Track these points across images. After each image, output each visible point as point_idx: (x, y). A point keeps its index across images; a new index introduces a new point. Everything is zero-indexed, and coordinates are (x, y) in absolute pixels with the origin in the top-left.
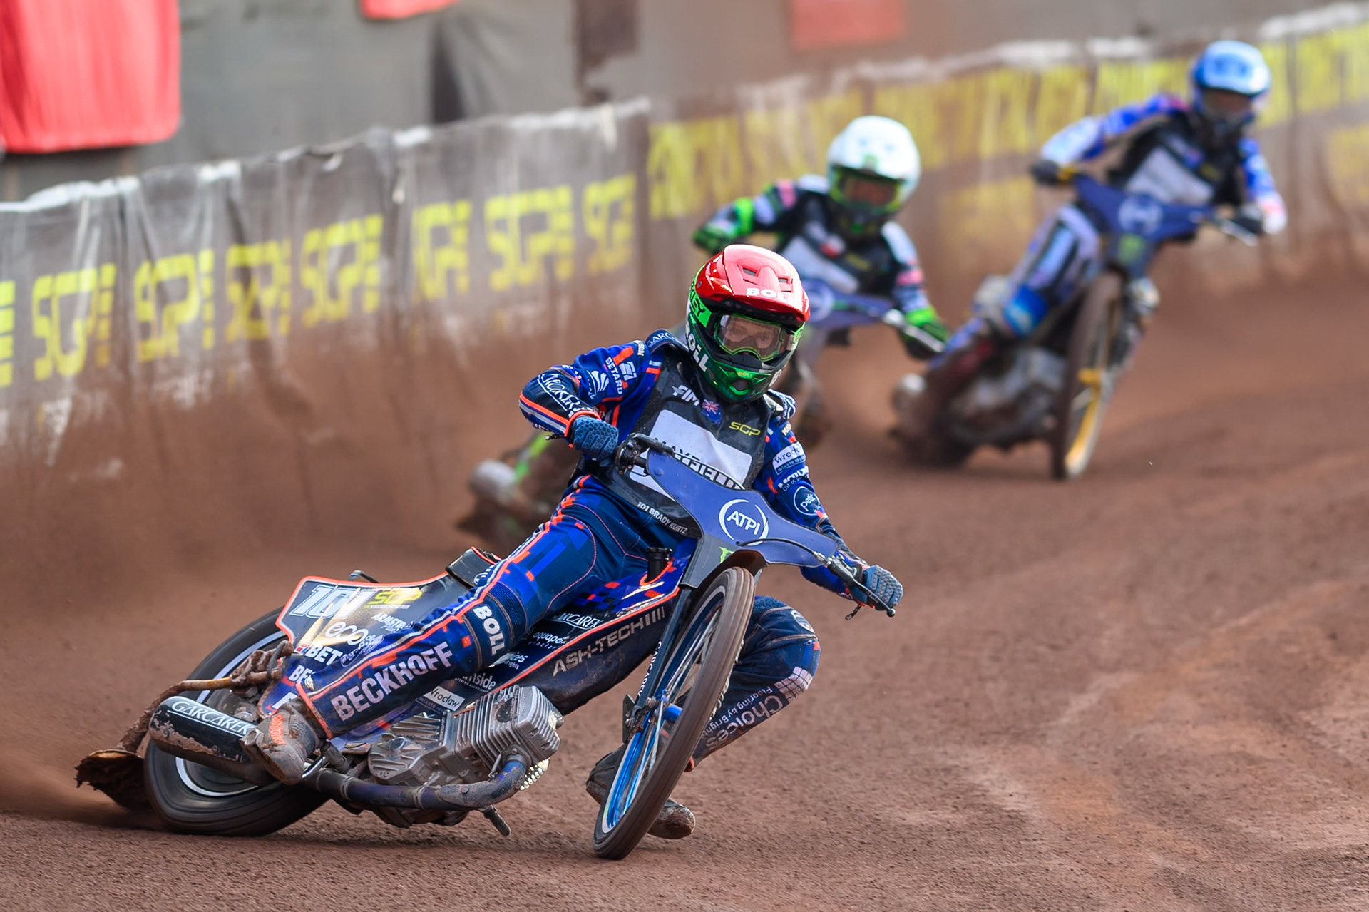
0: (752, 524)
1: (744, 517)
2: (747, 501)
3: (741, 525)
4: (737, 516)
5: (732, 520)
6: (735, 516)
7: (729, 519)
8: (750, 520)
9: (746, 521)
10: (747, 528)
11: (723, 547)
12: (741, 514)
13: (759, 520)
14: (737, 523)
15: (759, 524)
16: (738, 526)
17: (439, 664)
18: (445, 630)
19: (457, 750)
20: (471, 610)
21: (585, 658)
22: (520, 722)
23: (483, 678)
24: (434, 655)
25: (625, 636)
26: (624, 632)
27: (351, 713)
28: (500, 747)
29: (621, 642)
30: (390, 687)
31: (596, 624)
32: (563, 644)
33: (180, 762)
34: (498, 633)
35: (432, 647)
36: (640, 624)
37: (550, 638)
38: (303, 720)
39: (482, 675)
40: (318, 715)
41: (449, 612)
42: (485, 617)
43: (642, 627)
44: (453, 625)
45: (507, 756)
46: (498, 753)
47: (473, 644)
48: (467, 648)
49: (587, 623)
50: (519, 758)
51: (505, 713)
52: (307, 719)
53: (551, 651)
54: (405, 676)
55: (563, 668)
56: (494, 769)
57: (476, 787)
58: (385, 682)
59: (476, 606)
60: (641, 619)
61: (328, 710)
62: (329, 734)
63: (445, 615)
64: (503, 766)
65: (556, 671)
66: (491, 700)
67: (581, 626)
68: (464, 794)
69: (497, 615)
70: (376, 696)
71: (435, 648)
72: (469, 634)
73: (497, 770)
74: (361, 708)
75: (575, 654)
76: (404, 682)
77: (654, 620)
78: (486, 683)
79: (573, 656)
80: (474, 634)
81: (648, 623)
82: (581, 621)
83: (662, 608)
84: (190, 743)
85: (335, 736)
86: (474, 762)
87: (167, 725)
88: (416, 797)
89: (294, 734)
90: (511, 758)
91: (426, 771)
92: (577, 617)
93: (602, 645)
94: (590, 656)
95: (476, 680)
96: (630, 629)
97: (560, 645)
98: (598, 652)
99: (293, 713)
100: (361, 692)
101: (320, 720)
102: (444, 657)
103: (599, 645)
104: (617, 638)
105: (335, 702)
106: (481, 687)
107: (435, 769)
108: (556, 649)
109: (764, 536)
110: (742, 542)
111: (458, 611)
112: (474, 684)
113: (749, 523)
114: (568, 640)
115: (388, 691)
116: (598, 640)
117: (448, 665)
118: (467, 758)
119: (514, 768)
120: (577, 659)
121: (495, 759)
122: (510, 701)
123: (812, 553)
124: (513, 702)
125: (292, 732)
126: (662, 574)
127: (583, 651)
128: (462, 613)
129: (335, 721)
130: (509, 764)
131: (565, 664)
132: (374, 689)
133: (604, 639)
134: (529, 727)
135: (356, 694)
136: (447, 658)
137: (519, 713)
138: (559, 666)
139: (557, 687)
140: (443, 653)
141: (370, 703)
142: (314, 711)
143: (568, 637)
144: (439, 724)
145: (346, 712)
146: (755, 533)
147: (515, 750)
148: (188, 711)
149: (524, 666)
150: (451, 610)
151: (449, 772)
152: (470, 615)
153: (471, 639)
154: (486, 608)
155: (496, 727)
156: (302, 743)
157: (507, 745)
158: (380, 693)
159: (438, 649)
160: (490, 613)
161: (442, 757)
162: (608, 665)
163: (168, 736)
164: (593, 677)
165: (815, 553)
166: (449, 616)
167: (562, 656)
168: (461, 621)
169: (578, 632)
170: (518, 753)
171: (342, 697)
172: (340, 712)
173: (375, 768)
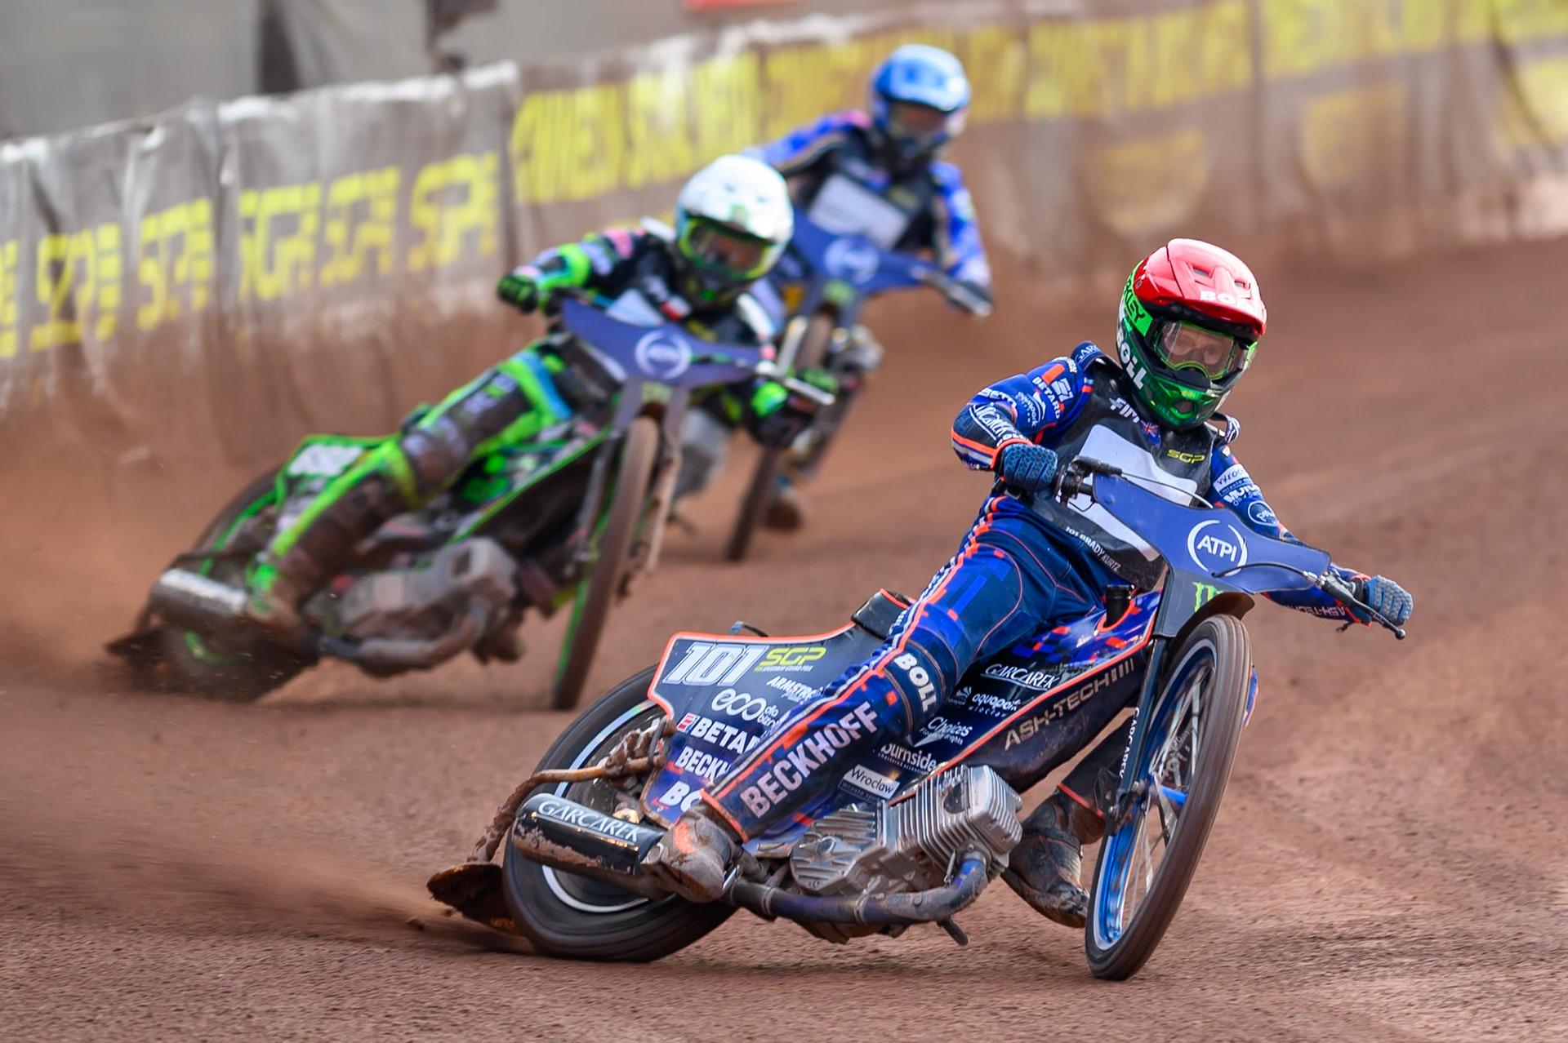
0: (1227, 548)
1: (1217, 542)
2: (1217, 522)
3: (1215, 552)
4: (1209, 542)
5: (1203, 547)
6: (1205, 542)
7: (1199, 547)
8: (1224, 544)
9: (1220, 546)
10: (1222, 555)
11: (1198, 582)
12: (1213, 539)
13: (1234, 542)
14: (1210, 550)
15: (1235, 548)
16: (1212, 554)
17: (863, 730)
18: (864, 688)
19: (900, 849)
20: (892, 661)
21: (1042, 726)
22: (975, 811)
23: (919, 757)
24: (856, 719)
25: (1088, 696)
26: (1086, 692)
27: (767, 807)
28: (954, 846)
29: (1083, 704)
30: (807, 767)
31: (1050, 682)
32: (1013, 712)
33: (548, 872)
34: (927, 684)
35: (851, 709)
36: (1106, 681)
37: (995, 702)
38: (711, 824)
39: (918, 754)
40: (728, 815)
41: (866, 668)
42: (909, 667)
43: (1107, 684)
44: (873, 681)
45: (963, 854)
46: (951, 852)
47: (900, 700)
48: (893, 706)
49: (1038, 682)
50: (977, 855)
51: (955, 799)
52: (716, 822)
53: (1000, 719)
54: (824, 752)
55: (1017, 740)
56: (949, 871)
57: (930, 896)
58: (801, 763)
59: (897, 656)
60: (1107, 675)
61: (737, 805)
62: (745, 837)
63: (862, 671)
64: (958, 867)
65: (1008, 744)
66: (935, 785)
67: (1032, 684)
68: (917, 906)
69: (923, 663)
70: (793, 781)
71: (856, 711)
72: (893, 688)
73: (953, 873)
74: (777, 799)
75: (1030, 722)
76: (823, 759)
77: (1121, 675)
78: (925, 763)
79: (1028, 725)
80: (899, 689)
81: (1115, 678)
82: (1033, 679)
83: (1131, 660)
84: (567, 853)
85: (751, 837)
86: (921, 862)
87: (535, 832)
88: (858, 912)
89: (704, 841)
90: (968, 856)
91: (864, 877)
92: (1023, 673)
93: (1061, 709)
94: (1047, 722)
95: (912, 760)
96: (1093, 687)
97: (1009, 712)
98: (1057, 717)
99: (698, 818)
100: (774, 779)
101: (732, 822)
102: (868, 720)
103: (1057, 709)
104: (1079, 699)
105: (745, 796)
106: (919, 768)
107: (874, 873)
108: (1005, 718)
109: (1243, 562)
110: (1217, 572)
111: (877, 664)
112: (910, 764)
113: (1223, 547)
114: (1019, 707)
115: (806, 773)
116: (1056, 702)
117: (873, 729)
118: (912, 858)
119: (973, 869)
120: (1032, 727)
121: (949, 859)
122: (958, 786)
123: (1302, 574)
124: (963, 787)
125: (700, 838)
126: (1126, 615)
127: (1039, 718)
128: (881, 665)
129: (749, 819)
130: (966, 865)
131: (1019, 734)
132: (790, 773)
133: (1063, 701)
134: (986, 818)
135: (769, 783)
136: (872, 721)
137: (973, 801)
138: (1012, 738)
139: (1011, 764)
140: (866, 716)
141: (787, 790)
142: (723, 811)
143: (1018, 702)
144: (875, 819)
145: (760, 806)
146: (1232, 559)
147: (971, 846)
148: (560, 814)
149: (968, 740)
150: (868, 665)
151: (891, 876)
152: (891, 667)
153: (898, 694)
154: (909, 656)
155: (947, 820)
156: (715, 849)
157: (961, 840)
158: (797, 777)
159: (859, 712)
160: (914, 661)
161: (882, 859)
162: (1071, 731)
163: (538, 846)
164: (1054, 746)
165: (1305, 573)
166: (866, 671)
167: (1015, 725)
168: (881, 676)
169: (1029, 694)
170: (976, 849)
171: (753, 790)
172: (753, 808)
173: (800, 877)
